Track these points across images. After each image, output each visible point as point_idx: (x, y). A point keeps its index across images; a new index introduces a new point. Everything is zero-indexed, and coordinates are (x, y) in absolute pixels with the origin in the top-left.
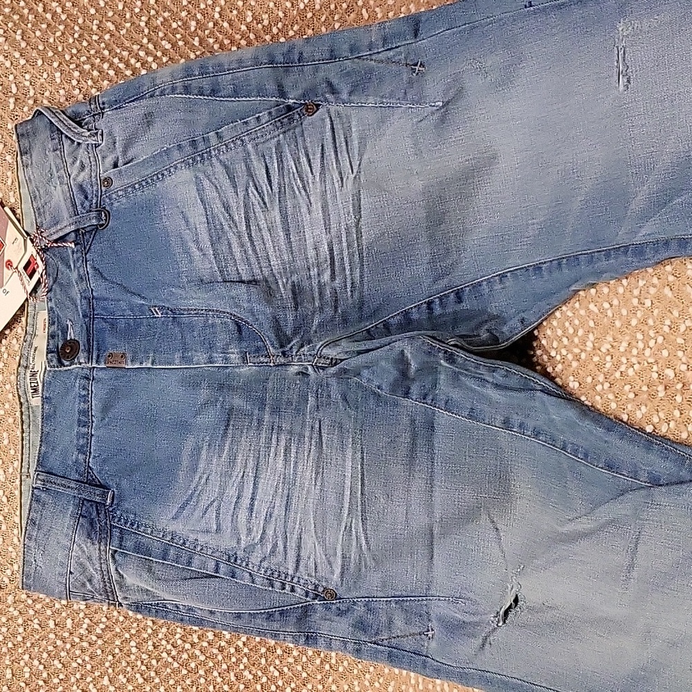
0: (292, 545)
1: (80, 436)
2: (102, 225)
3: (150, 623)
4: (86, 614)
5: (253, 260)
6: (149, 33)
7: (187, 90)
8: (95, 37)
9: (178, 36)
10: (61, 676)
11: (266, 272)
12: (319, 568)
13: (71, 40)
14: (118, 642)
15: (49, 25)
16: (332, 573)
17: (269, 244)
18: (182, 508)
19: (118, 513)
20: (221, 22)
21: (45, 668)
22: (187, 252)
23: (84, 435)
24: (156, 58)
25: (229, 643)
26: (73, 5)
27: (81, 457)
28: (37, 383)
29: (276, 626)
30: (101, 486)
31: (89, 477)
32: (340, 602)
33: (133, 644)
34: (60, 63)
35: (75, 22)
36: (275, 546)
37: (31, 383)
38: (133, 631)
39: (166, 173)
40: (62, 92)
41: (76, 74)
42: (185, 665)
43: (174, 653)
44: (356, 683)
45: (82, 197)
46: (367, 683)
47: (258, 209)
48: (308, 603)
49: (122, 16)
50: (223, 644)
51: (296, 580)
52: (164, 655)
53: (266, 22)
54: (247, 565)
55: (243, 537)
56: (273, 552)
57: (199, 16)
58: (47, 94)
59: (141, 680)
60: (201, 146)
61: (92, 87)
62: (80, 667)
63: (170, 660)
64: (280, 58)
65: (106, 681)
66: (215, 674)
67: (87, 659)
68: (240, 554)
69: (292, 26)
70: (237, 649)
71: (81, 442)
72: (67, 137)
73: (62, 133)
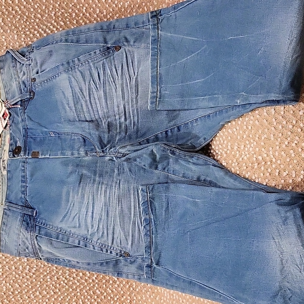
0: (110, 232)
1: (22, 187)
3: (55, 268)
4: (27, 264)
5: (91, 112)
6: (55, 19)
7: (66, 41)
8: (32, 21)
9: (67, 20)
10: (19, 291)
11: (97, 117)
12: (122, 243)
13: (22, 22)
14: (42, 276)
15: (14, 16)
16: (128, 244)
17: (98, 105)
18: (64, 217)
19: (38, 219)
20: (86, 13)
21: (12, 287)
22: (64, 109)
23: (24, 187)
24: (57, 29)
25: (89, 278)
26: (24, 8)
27: (23, 196)
28: (5, 165)
29: (105, 268)
30: (31, 208)
31: (27, 205)
32: (131, 258)
33: (48, 277)
34: (17, 32)
35: (25, 14)
36: (103, 233)
37: (3, 165)
38: (48, 272)
39: (57, 75)
40: (17, 43)
41: (24, 36)
42: (71, 287)
43: (66, 281)
44: (144, 296)
45: (24, 87)
46: (148, 296)
48: (117, 259)
49: (45, 12)
50: (87, 278)
51: (112, 248)
52: (62, 282)
53: (105, 13)
54: (91, 242)
55: (90, 230)
56: (102, 236)
57: (77, 11)
58: (11, 44)
59: (52, 293)
60: (71, 64)
61: (29, 41)
62: (27, 287)
63: (65, 285)
64: (105, 27)
65: (38, 293)
66: (84, 291)
67: (29, 283)
68: (89, 237)
69: (116, 15)
70: (93, 280)
71: (23, 189)
72: (18, 61)
73: (16, 60)
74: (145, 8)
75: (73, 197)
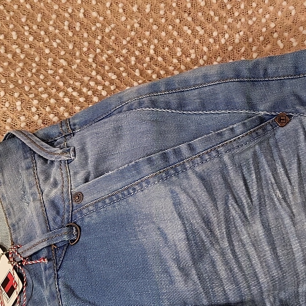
2: (74, 241)
6: (97, 67)
7: (154, 104)
8: (50, 72)
9: (122, 69)
13: (29, 75)
15: (10, 63)
17: (255, 260)
20: (155, 57)
26: (30, 47)
34: (21, 94)
35: (33, 60)
39: (137, 187)
40: (23, 118)
41: (35, 102)
45: (54, 213)
47: (239, 222)
49: (73, 54)
53: (193, 56)
57: (137, 53)
58: (9, 120)
60: (172, 159)
61: (49, 113)
69: (215, 58)
72: (39, 156)
73: (35, 153)
74: (279, 42)
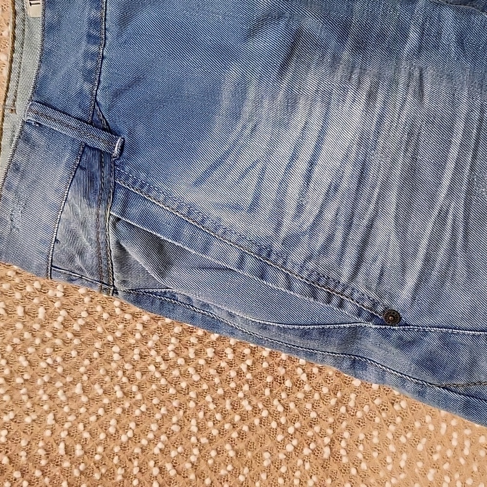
3: (139, 327)
4: (63, 305)
10: (26, 376)
12: (385, 279)
14: (98, 345)
16: (402, 284)
18: (214, 167)
19: (127, 168)
21: (7, 363)
23: (92, 56)
25: (230, 364)
27: (87, 87)
30: (110, 131)
31: (95, 117)
32: (404, 330)
33: (116, 349)
36: (330, 239)
38: (118, 334)
42: (175, 383)
43: (163, 367)
44: (375, 433)
46: (390, 436)
48: (358, 325)
50: (223, 364)
51: (348, 292)
52: (152, 368)
54: (284, 263)
55: (287, 222)
59: (119, 394)
62: (50, 368)
63: (158, 375)
65: (78, 389)
66: (208, 398)
67: (59, 359)
68: (277, 246)
70: (239, 373)
71: (90, 65)
75: (258, 103)
